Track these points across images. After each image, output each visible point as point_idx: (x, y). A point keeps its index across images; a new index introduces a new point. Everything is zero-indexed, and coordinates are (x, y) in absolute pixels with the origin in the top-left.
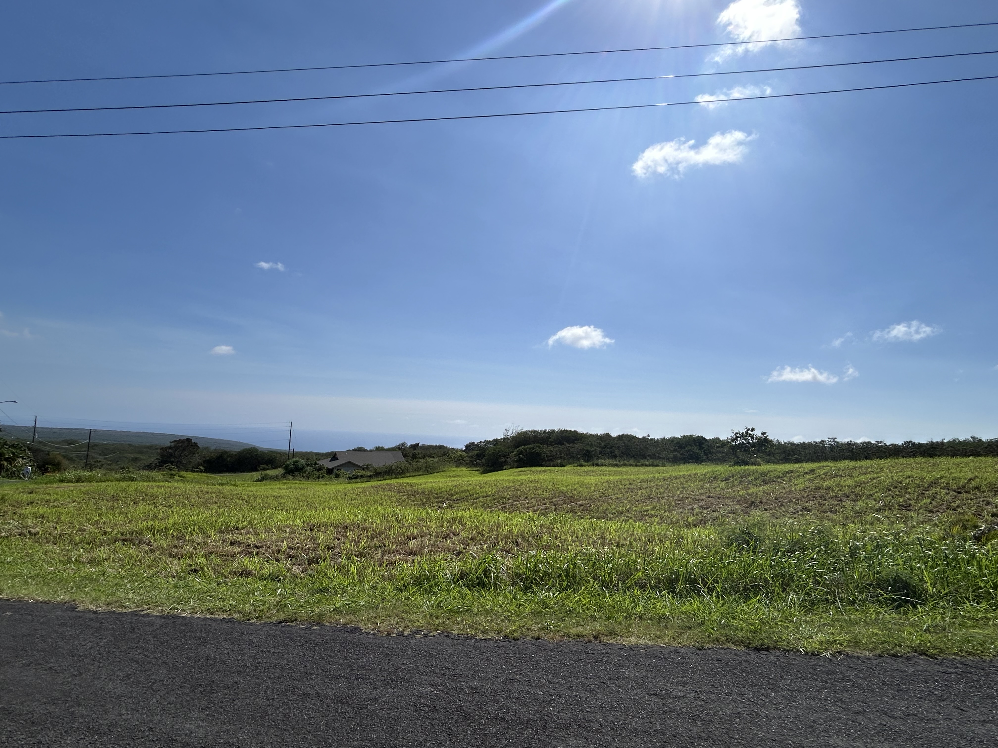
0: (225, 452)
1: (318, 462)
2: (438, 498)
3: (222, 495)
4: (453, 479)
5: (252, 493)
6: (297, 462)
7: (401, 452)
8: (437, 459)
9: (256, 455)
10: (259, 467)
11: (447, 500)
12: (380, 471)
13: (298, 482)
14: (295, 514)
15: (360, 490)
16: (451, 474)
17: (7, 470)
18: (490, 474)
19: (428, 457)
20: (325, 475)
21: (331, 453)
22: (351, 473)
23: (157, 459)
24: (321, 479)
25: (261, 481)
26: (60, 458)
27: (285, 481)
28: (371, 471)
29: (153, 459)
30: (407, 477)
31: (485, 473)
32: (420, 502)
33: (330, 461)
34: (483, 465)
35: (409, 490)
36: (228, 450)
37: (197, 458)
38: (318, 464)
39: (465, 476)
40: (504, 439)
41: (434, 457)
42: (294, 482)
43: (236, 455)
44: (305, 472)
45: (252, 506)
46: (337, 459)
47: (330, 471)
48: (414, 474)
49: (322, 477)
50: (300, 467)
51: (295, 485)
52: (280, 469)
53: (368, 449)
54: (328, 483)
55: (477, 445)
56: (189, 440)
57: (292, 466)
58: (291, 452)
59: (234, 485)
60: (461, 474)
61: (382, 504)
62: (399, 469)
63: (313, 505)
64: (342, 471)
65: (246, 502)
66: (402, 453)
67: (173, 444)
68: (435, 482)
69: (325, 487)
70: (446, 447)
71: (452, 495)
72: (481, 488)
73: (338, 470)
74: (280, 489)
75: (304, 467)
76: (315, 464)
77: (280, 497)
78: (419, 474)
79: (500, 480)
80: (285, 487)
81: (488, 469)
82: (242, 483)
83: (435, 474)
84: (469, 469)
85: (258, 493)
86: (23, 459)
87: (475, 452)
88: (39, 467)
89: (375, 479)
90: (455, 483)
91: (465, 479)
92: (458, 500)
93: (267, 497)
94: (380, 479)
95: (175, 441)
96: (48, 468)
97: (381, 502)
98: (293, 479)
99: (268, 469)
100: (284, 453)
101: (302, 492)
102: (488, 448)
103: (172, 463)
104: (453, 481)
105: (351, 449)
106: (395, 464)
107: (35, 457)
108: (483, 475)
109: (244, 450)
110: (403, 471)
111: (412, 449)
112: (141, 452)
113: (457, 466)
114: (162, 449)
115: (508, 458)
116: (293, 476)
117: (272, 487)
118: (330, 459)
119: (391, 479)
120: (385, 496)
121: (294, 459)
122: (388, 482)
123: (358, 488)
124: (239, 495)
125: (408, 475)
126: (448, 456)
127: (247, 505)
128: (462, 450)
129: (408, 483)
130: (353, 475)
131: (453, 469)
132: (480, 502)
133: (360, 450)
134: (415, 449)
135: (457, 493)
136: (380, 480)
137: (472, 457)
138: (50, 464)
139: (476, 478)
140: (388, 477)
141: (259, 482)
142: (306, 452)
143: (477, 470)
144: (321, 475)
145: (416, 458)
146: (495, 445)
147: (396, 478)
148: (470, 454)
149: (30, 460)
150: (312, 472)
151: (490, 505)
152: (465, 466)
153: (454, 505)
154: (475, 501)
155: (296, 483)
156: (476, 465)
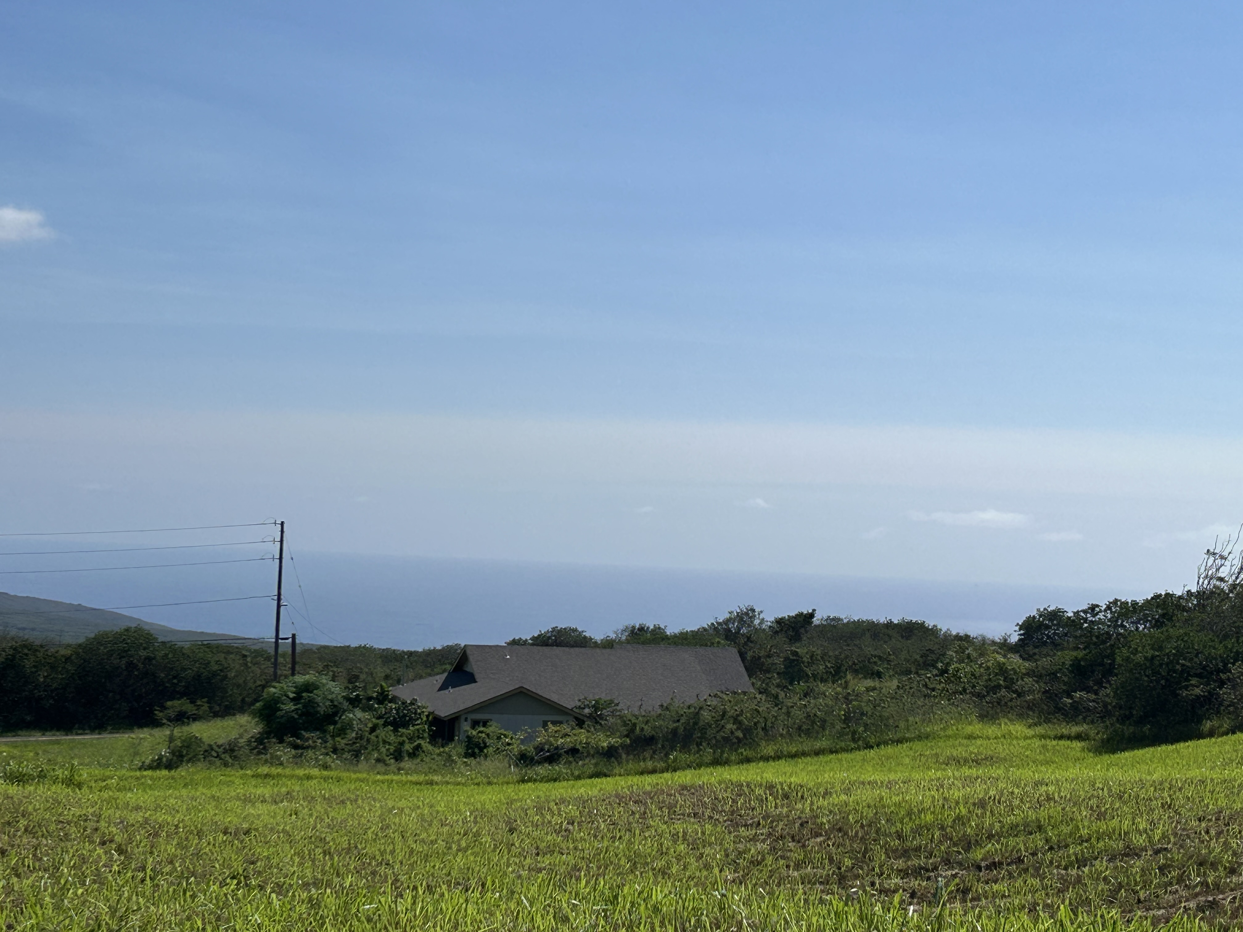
0: (29, 648)
1: (393, 691)
2: (905, 854)
3: (23, 823)
4: (966, 771)
5: (139, 817)
6: (308, 687)
7: (733, 652)
8: (895, 683)
9: (149, 659)
10: (163, 708)
11: (948, 862)
12: (648, 730)
13: (315, 772)
14: (314, 904)
15: (572, 810)
16: (960, 752)
18: (1139, 753)
19: (856, 672)
20: (426, 745)
21: (448, 651)
22: (529, 738)
24: (407, 764)
25: (169, 766)
27: (264, 770)
28: (611, 731)
30: (766, 759)
31: (1113, 751)
32: (828, 870)
33: (443, 687)
34: (1105, 714)
35: (779, 818)
36: (35, 637)
38: (394, 700)
39: (1024, 762)
40: (1200, 595)
41: (879, 675)
42: (300, 772)
43: (68, 659)
44: (342, 732)
45: (143, 869)
46: (470, 679)
47: (443, 730)
48: (794, 748)
49: (413, 755)
50: (322, 710)
51: (307, 784)
52: (243, 719)
53: (598, 637)
54: (436, 778)
55: (1075, 622)
57: (291, 707)
58: (285, 646)
59: (69, 782)
60: (1002, 749)
61: (664, 873)
62: (730, 726)
63: (382, 870)
64: (493, 728)
65: (120, 850)
66: (742, 655)
68: (889, 785)
69: (427, 795)
70: (934, 631)
71: (969, 845)
72: (1101, 816)
73: (475, 724)
74: (247, 800)
75: (337, 710)
76: (383, 698)
77: (247, 832)
78: (818, 745)
79: (1190, 782)
80: (265, 790)
81: (1129, 730)
82: (97, 772)
83: (889, 750)
84: (1040, 730)
85: (161, 817)
87: (1067, 657)
90: (979, 791)
91: (1028, 774)
92: (994, 865)
93: (200, 834)
94: (650, 764)
97: (659, 864)
98: (298, 761)
99: (196, 718)
100: (259, 653)
101: (339, 814)
102: (1126, 638)
104: (972, 780)
105: (527, 636)
106: (714, 702)
108: (1107, 758)
109: (100, 640)
110: (747, 731)
111: (781, 638)
113: (985, 717)
115: (1222, 684)
116: (296, 747)
117: (214, 791)
118: (441, 678)
119: (700, 765)
120: (675, 837)
121: (300, 679)
122: (686, 777)
123: (563, 801)
124: (91, 825)
125: (770, 750)
126: (944, 672)
127: (125, 866)
128: (1004, 646)
129: (771, 787)
130: (540, 749)
131: (969, 729)
132: (1097, 877)
133: (564, 640)
134: (796, 638)
135: (990, 837)
136: (653, 771)
137: (1053, 675)
139: (1073, 772)
140: (684, 757)
141: (165, 772)
142: (346, 649)
143: (1079, 737)
144: (408, 747)
145: (801, 676)
146: (1158, 624)
147: (716, 762)
148: (1045, 662)
150: (373, 729)
151: (1142, 895)
152: (1021, 716)
153: (980, 888)
154: (1074, 872)
155: (309, 778)
156: (1074, 714)
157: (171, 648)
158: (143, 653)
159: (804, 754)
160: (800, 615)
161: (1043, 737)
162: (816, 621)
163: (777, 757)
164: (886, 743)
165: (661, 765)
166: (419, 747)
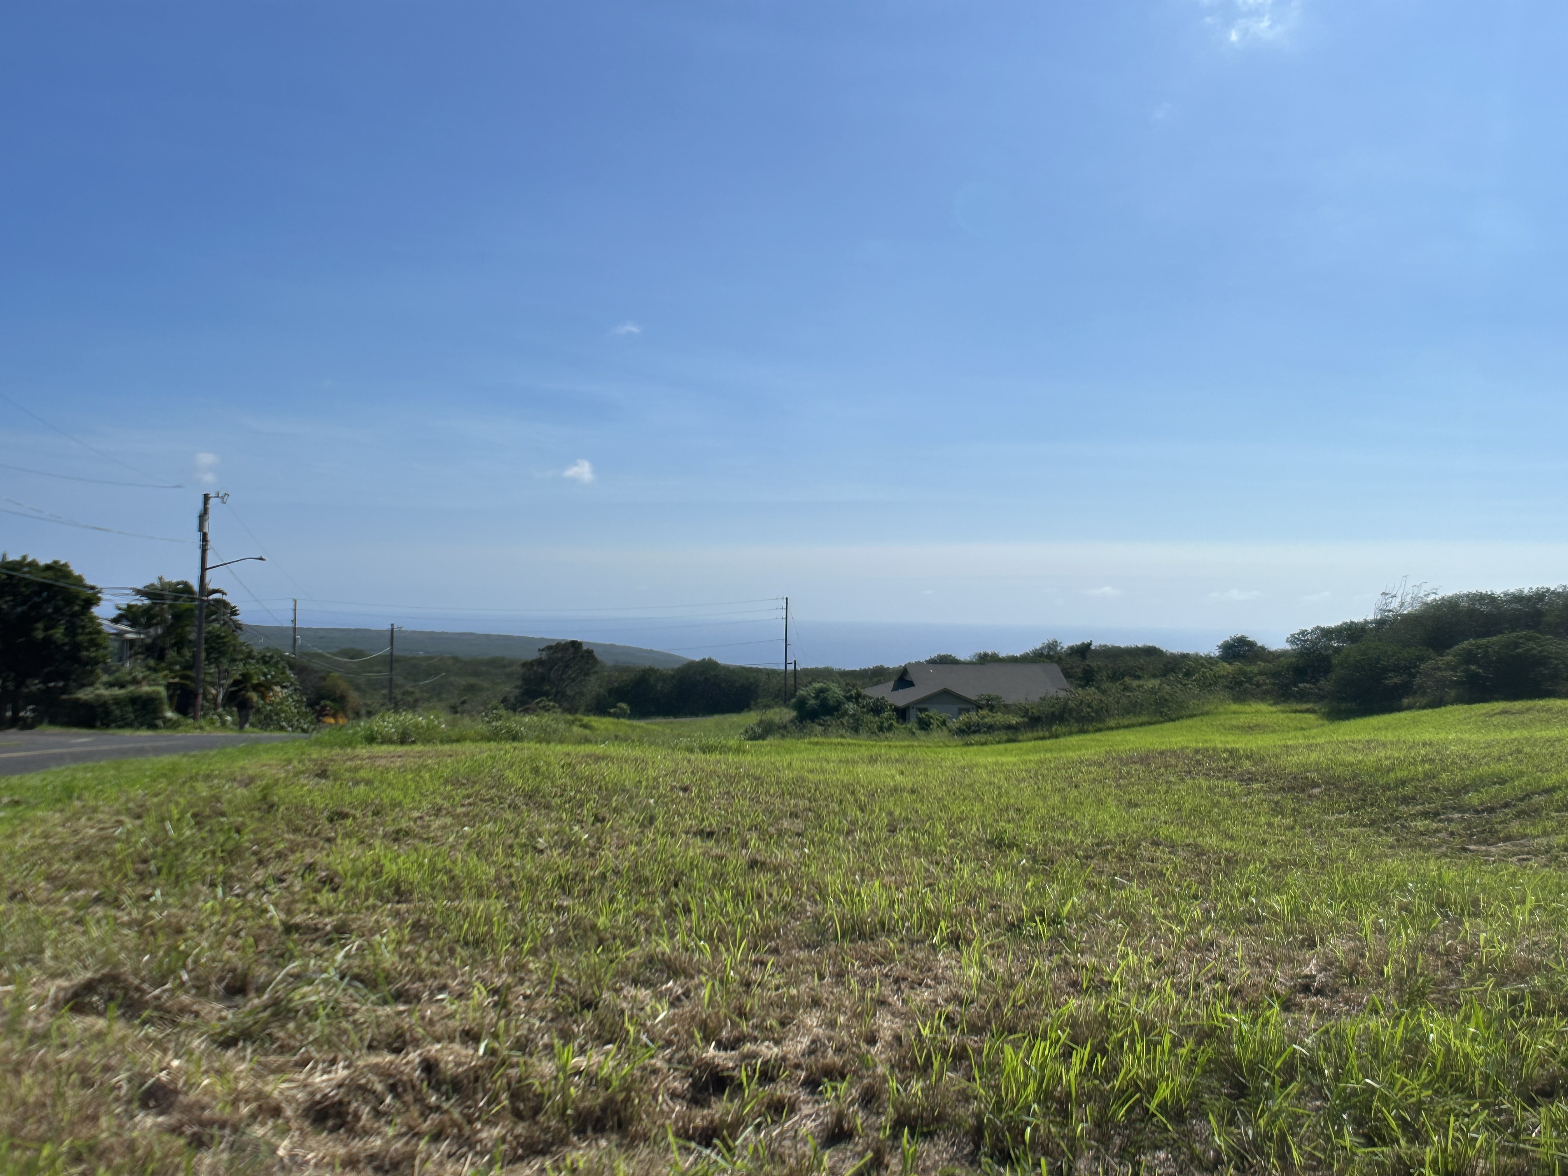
0: (651, 671)
1: (868, 692)
6: (822, 691)
7: (1055, 666)
9: (716, 676)
12: (1036, 714)
16: (1235, 722)
17: (258, 711)
20: (895, 723)
22: (959, 719)
23: (516, 687)
24: (888, 734)
26: (343, 686)
28: (1013, 714)
29: (510, 689)
30: (1111, 729)
33: (896, 689)
34: (1325, 696)
37: (593, 686)
38: (869, 697)
39: (1282, 726)
40: (1379, 621)
42: (829, 741)
44: (846, 716)
46: (911, 684)
47: (902, 714)
48: (1126, 722)
49: (891, 729)
50: (831, 703)
52: (784, 709)
54: (908, 742)
56: (575, 645)
57: (812, 702)
60: (1260, 720)
64: (934, 714)
66: (1060, 668)
67: (544, 655)
73: (921, 710)
75: (839, 704)
81: (1345, 707)
83: (1188, 721)
84: (1279, 707)
86: (283, 687)
88: (311, 704)
89: (1030, 735)
94: (1041, 734)
95: (550, 648)
96: (326, 706)
98: (825, 733)
103: (546, 694)
106: (1057, 696)
107: (301, 683)
110: (1097, 712)
111: (1075, 657)
112: (476, 674)
114: (524, 665)
115: (1415, 676)
116: (821, 725)
118: (892, 684)
119: (1071, 734)
121: (815, 685)
125: (1112, 723)
130: (969, 725)
131: (1232, 708)
133: (945, 661)
134: (1083, 657)
137: (1277, 674)
138: (328, 698)
143: (1311, 711)
144: (886, 725)
146: (1351, 641)
149: (296, 690)
150: (862, 715)
152: (1263, 699)
156: (1302, 697)
157: (728, 669)
158: (713, 673)
159: (1133, 726)
160: (1083, 644)
161: (1283, 712)
162: (1093, 647)
163: (1118, 727)
164: (1182, 718)
165: (1047, 734)
166: (891, 725)
